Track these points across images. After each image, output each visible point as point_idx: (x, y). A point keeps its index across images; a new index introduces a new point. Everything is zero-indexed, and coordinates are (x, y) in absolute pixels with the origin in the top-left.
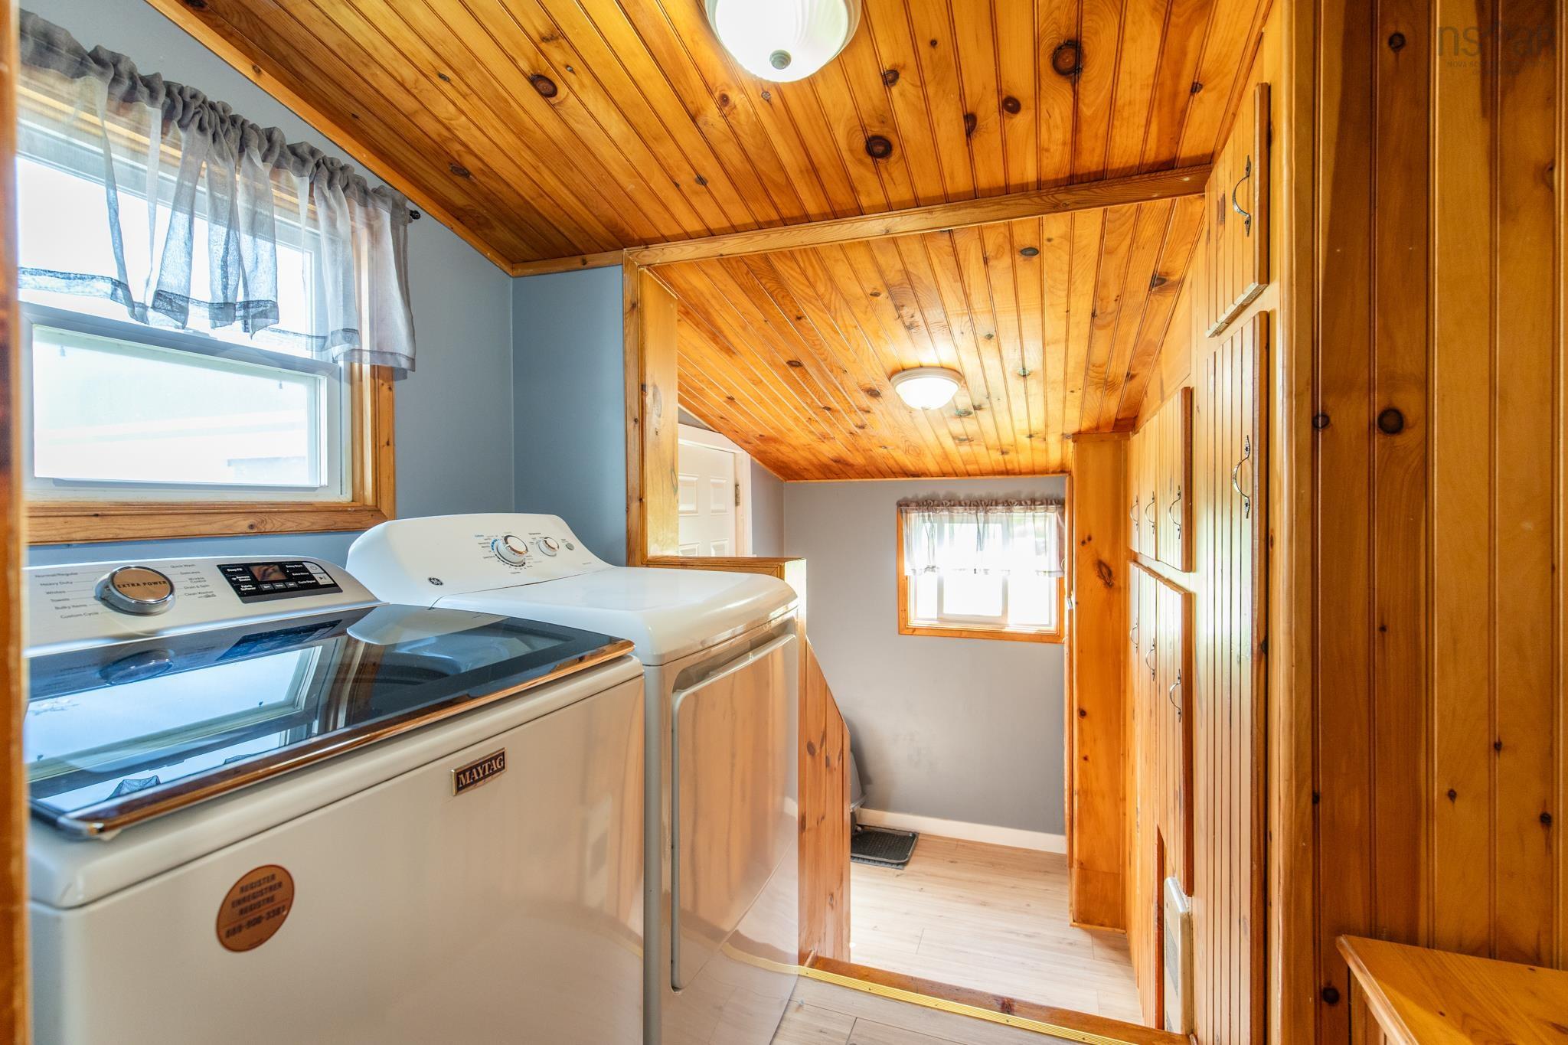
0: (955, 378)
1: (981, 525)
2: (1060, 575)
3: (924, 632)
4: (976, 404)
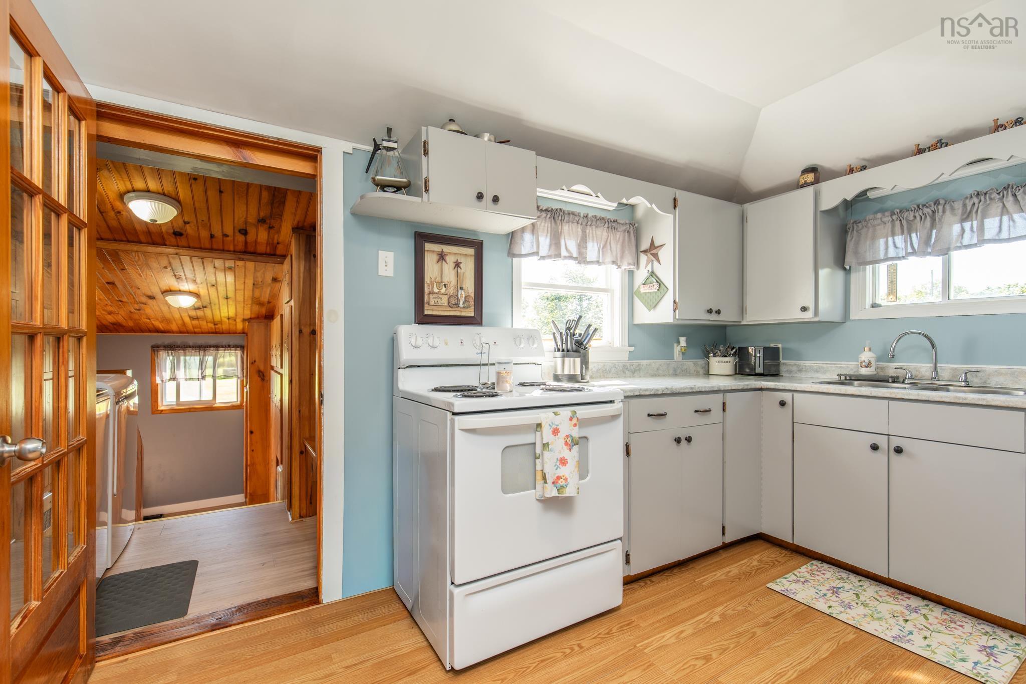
0: (196, 296)
1: (201, 357)
2: (242, 379)
3: (168, 412)
4: (204, 305)
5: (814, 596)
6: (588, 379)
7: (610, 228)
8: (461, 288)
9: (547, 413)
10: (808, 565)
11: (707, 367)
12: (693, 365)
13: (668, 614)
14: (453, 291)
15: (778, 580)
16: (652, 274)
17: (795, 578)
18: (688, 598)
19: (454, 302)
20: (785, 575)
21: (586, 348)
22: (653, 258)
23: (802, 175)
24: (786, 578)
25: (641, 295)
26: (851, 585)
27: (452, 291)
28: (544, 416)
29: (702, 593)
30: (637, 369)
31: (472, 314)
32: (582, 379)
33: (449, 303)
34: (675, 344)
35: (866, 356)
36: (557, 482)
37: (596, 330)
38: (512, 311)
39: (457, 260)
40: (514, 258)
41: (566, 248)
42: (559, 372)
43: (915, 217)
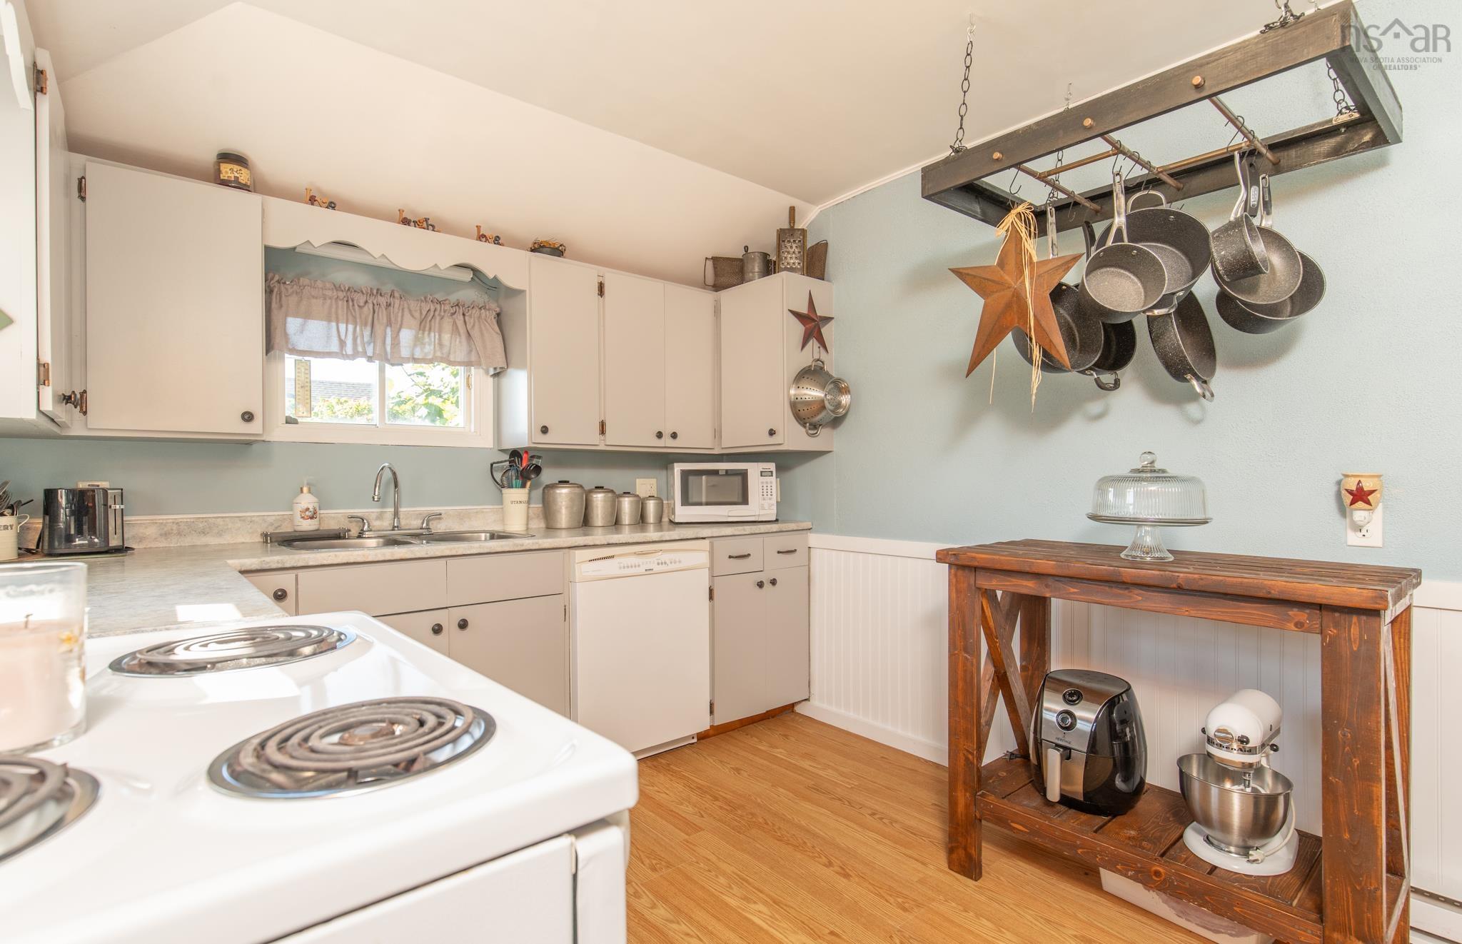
23: (223, 161)
35: (308, 501)
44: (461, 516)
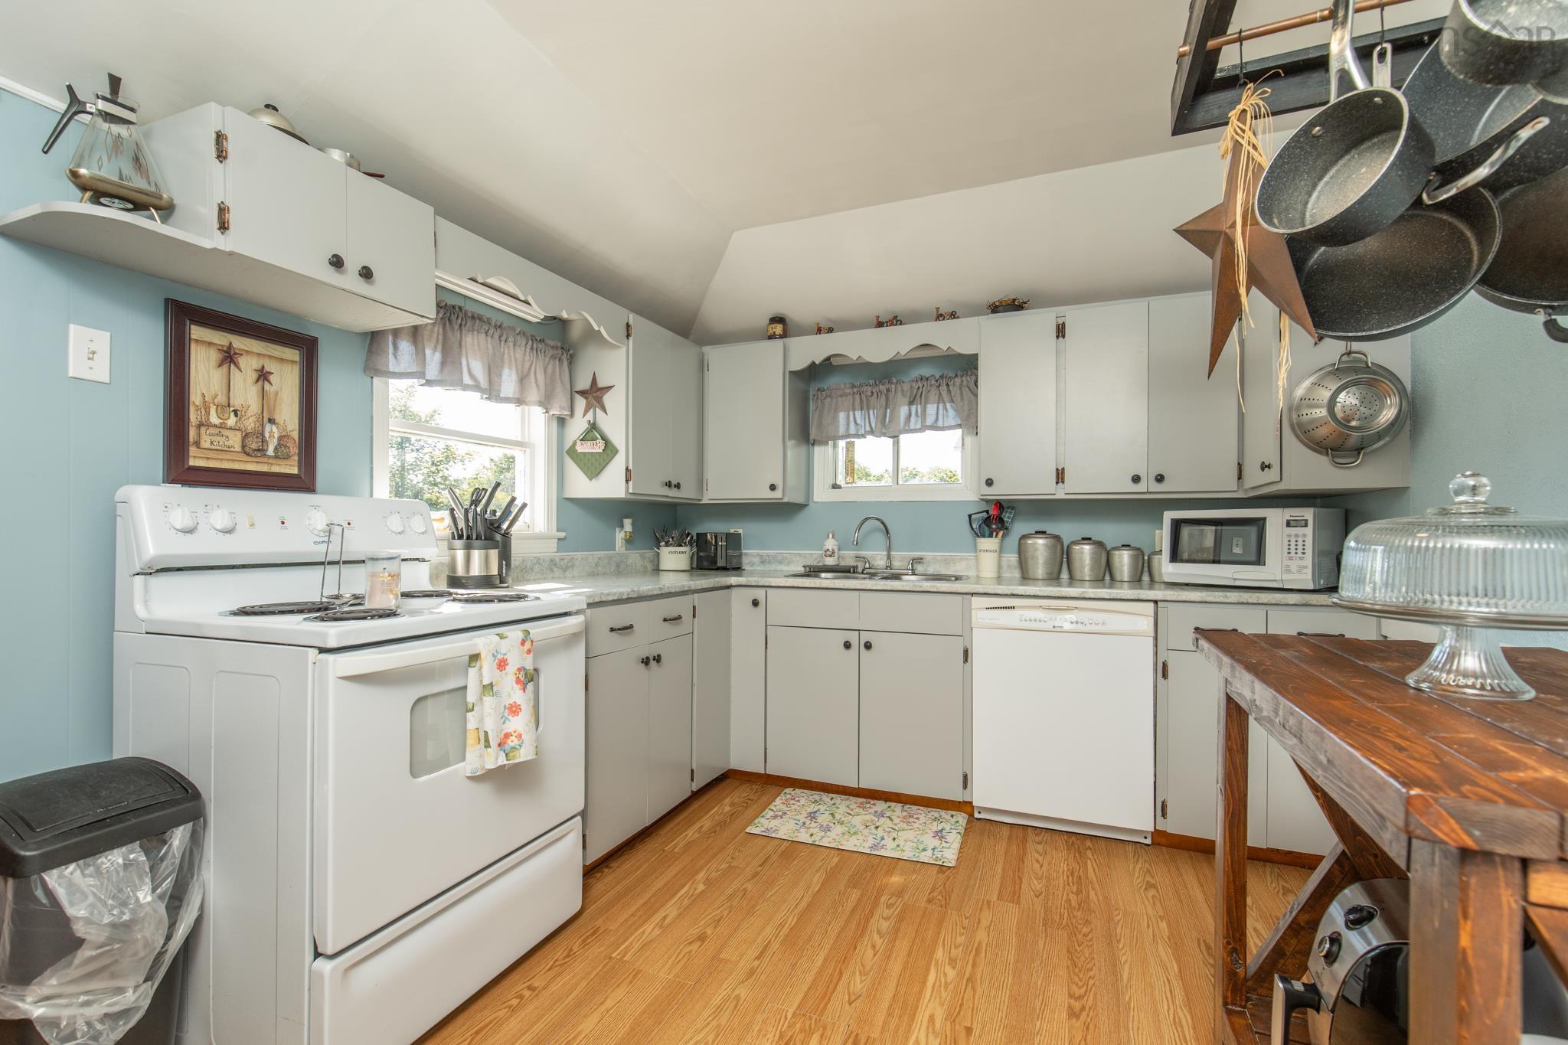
5: (795, 828)
6: (510, 582)
7: (535, 350)
8: (271, 421)
9: (489, 637)
10: (782, 795)
11: (656, 559)
12: (639, 558)
13: (641, 902)
14: (253, 425)
15: (756, 821)
16: (593, 426)
17: (771, 813)
18: (661, 874)
19: (254, 446)
20: (761, 813)
21: (507, 534)
22: (596, 404)
23: (770, 324)
24: (763, 817)
25: (577, 455)
26: (826, 806)
27: (250, 424)
28: (482, 642)
29: (677, 863)
30: (570, 564)
31: (295, 471)
32: (502, 581)
33: (243, 447)
34: (617, 529)
35: (830, 544)
36: (505, 743)
37: (524, 506)
38: (372, 468)
39: (263, 367)
40: (376, 376)
41: (469, 371)
42: (460, 571)
43: (872, 393)
44: (946, 561)
